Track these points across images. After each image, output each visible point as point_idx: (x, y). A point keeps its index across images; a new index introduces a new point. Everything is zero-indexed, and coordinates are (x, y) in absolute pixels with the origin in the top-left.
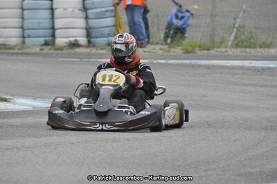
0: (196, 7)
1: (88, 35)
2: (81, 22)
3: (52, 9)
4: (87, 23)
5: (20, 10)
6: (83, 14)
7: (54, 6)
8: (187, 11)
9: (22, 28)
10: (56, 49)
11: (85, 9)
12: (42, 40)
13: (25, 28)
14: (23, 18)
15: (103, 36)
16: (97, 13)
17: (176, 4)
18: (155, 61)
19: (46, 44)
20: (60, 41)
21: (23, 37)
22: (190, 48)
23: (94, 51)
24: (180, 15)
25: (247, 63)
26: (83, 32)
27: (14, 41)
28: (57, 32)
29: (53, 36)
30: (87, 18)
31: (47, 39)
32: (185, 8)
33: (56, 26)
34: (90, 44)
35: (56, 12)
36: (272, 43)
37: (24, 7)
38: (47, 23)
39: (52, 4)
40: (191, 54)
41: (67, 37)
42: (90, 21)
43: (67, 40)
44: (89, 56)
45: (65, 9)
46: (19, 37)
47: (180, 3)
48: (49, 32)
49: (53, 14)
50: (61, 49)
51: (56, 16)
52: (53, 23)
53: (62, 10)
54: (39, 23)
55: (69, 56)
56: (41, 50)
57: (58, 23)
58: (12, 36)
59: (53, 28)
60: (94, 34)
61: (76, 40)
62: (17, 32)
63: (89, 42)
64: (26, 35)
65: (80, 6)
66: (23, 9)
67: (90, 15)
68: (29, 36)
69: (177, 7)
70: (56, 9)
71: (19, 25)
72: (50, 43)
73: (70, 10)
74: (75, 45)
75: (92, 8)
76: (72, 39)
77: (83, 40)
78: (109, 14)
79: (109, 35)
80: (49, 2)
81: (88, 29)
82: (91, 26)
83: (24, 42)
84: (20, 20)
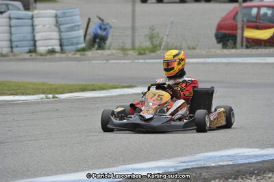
1: (61, 45)
2: (55, 35)
3: (33, 25)
4: (60, 35)
5: (8, 28)
6: (56, 29)
7: (35, 24)
8: (108, 24)
9: (11, 41)
10: (37, 55)
11: (58, 24)
12: (27, 49)
13: (13, 40)
14: (11, 33)
15: (72, 44)
16: (68, 28)
17: (100, 19)
19: (30, 52)
20: (42, 49)
21: (12, 47)
23: (63, 55)
24: (103, 27)
26: (57, 42)
27: (6, 50)
28: (38, 43)
29: (35, 45)
30: (60, 31)
31: (32, 48)
33: (37, 38)
34: (62, 51)
35: (37, 28)
37: (12, 25)
38: (29, 37)
39: (33, 22)
41: (47, 46)
42: (62, 34)
43: (46, 49)
44: (61, 60)
45: (44, 26)
46: (8, 47)
48: (32, 43)
49: (33, 29)
50: (41, 55)
51: (36, 31)
52: (34, 36)
53: (41, 26)
54: (24, 37)
55: (50, 60)
57: (38, 36)
58: (4, 47)
59: (35, 41)
60: (65, 43)
61: (53, 49)
62: (8, 43)
63: (62, 49)
64: (14, 46)
65: (55, 22)
66: (10, 26)
67: (62, 30)
68: (17, 47)
70: (36, 26)
71: (9, 38)
72: (33, 51)
73: (47, 26)
74: (52, 52)
75: (63, 24)
76: (50, 48)
77: (58, 48)
78: (76, 28)
79: (77, 44)
80: (30, 21)
81: (61, 40)
82: (63, 37)
83: (12, 51)
84: (9, 35)
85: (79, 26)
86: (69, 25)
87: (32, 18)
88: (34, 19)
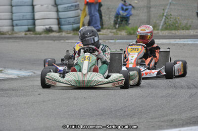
0: (136, 2)
1: (59, 24)
2: (54, 14)
3: (33, 6)
4: (58, 15)
5: (10, 7)
6: (55, 9)
7: (34, 4)
8: (130, 5)
9: (12, 19)
10: (36, 34)
11: (56, 5)
12: (26, 28)
13: (14, 18)
14: (12, 12)
15: (69, 24)
16: (65, 8)
18: (107, 41)
19: (29, 30)
20: (39, 28)
21: (13, 26)
22: (132, 32)
23: (63, 35)
24: (125, 7)
25: (172, 41)
26: (55, 21)
27: (6, 29)
28: (37, 22)
29: (34, 24)
30: (57, 11)
31: (30, 27)
32: (128, 2)
34: (60, 30)
35: (36, 8)
36: (190, 26)
37: (13, 4)
38: (29, 15)
39: (33, 2)
40: (133, 36)
41: (44, 25)
42: (60, 13)
43: (42, 27)
45: (42, 5)
46: (10, 26)
48: (31, 21)
49: (33, 9)
50: (40, 34)
51: (35, 10)
52: (34, 16)
53: (39, 6)
54: (24, 16)
55: (46, 39)
56: (26, 34)
57: (37, 16)
58: (4, 25)
59: (34, 19)
60: (63, 23)
61: (50, 27)
62: (8, 22)
63: (60, 28)
64: (14, 25)
65: (53, 3)
66: (12, 6)
67: (60, 10)
68: (17, 25)
69: (123, 2)
70: (36, 5)
71: (10, 17)
72: (32, 30)
73: (45, 6)
74: (49, 30)
75: (61, 4)
76: (48, 27)
77: (55, 27)
78: (73, 8)
79: (74, 23)
81: (59, 19)
82: (61, 17)
83: (13, 30)
84: (10, 14)
85: (76, 6)
86: (66, 5)
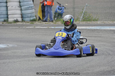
0: (67, 5)
1: (22, 17)
2: (19, 12)
3: (7, 7)
4: (21, 12)
6: (20, 9)
8: (63, 6)
10: (9, 23)
11: (20, 6)
12: (3, 19)
15: (28, 17)
16: (25, 8)
17: (58, 3)
18: (50, 27)
19: (5, 21)
20: (11, 20)
23: (24, 23)
24: (60, 8)
25: (88, 28)
26: (20, 16)
29: (8, 17)
30: (21, 10)
31: (5, 19)
32: (62, 5)
33: (9, 13)
35: (9, 8)
36: (98, 19)
38: (5, 12)
39: (7, 5)
42: (23, 11)
43: (13, 19)
44: (22, 25)
45: (12, 7)
47: (60, 3)
48: (6, 16)
49: (7, 8)
50: (11, 23)
51: (8, 9)
52: (7, 12)
54: (1, 13)
55: (14, 26)
56: (3, 23)
59: (7, 14)
60: (24, 17)
61: (17, 19)
63: (22, 20)
65: (18, 5)
67: (22, 9)
69: (59, 5)
73: (14, 7)
74: (16, 21)
75: (23, 6)
76: (15, 19)
77: (20, 19)
78: (30, 8)
79: (31, 17)
80: (5, 4)
81: (22, 15)
82: (23, 13)
85: (32, 7)
86: (26, 7)
87: (7, 2)
88: (8, 3)
